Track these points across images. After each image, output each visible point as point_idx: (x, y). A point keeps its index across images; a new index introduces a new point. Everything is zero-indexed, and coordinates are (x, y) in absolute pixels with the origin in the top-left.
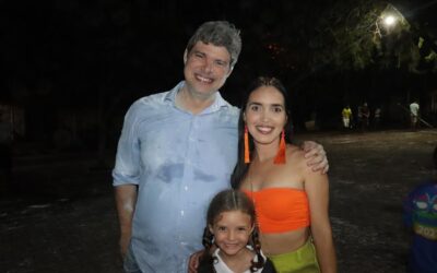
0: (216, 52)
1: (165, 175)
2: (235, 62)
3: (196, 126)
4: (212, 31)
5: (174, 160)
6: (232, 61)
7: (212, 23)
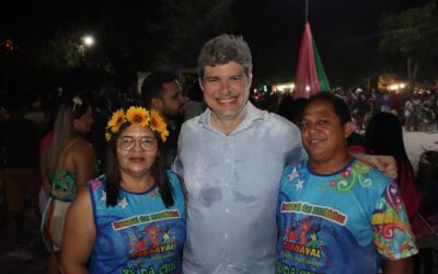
0: (225, 70)
1: (205, 199)
2: (251, 68)
3: (232, 146)
4: (213, 50)
5: (213, 185)
6: (246, 70)
7: (211, 42)
